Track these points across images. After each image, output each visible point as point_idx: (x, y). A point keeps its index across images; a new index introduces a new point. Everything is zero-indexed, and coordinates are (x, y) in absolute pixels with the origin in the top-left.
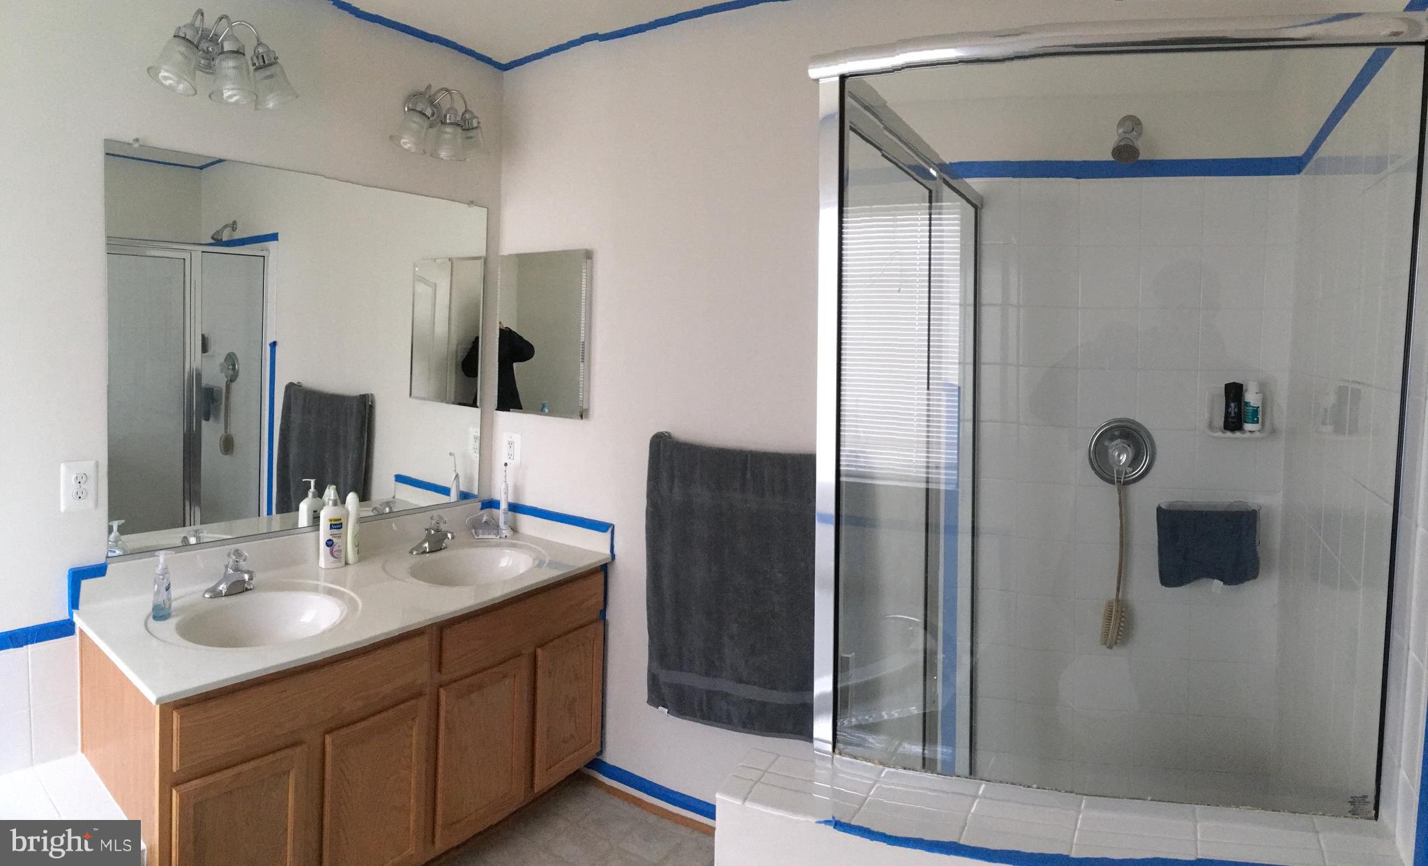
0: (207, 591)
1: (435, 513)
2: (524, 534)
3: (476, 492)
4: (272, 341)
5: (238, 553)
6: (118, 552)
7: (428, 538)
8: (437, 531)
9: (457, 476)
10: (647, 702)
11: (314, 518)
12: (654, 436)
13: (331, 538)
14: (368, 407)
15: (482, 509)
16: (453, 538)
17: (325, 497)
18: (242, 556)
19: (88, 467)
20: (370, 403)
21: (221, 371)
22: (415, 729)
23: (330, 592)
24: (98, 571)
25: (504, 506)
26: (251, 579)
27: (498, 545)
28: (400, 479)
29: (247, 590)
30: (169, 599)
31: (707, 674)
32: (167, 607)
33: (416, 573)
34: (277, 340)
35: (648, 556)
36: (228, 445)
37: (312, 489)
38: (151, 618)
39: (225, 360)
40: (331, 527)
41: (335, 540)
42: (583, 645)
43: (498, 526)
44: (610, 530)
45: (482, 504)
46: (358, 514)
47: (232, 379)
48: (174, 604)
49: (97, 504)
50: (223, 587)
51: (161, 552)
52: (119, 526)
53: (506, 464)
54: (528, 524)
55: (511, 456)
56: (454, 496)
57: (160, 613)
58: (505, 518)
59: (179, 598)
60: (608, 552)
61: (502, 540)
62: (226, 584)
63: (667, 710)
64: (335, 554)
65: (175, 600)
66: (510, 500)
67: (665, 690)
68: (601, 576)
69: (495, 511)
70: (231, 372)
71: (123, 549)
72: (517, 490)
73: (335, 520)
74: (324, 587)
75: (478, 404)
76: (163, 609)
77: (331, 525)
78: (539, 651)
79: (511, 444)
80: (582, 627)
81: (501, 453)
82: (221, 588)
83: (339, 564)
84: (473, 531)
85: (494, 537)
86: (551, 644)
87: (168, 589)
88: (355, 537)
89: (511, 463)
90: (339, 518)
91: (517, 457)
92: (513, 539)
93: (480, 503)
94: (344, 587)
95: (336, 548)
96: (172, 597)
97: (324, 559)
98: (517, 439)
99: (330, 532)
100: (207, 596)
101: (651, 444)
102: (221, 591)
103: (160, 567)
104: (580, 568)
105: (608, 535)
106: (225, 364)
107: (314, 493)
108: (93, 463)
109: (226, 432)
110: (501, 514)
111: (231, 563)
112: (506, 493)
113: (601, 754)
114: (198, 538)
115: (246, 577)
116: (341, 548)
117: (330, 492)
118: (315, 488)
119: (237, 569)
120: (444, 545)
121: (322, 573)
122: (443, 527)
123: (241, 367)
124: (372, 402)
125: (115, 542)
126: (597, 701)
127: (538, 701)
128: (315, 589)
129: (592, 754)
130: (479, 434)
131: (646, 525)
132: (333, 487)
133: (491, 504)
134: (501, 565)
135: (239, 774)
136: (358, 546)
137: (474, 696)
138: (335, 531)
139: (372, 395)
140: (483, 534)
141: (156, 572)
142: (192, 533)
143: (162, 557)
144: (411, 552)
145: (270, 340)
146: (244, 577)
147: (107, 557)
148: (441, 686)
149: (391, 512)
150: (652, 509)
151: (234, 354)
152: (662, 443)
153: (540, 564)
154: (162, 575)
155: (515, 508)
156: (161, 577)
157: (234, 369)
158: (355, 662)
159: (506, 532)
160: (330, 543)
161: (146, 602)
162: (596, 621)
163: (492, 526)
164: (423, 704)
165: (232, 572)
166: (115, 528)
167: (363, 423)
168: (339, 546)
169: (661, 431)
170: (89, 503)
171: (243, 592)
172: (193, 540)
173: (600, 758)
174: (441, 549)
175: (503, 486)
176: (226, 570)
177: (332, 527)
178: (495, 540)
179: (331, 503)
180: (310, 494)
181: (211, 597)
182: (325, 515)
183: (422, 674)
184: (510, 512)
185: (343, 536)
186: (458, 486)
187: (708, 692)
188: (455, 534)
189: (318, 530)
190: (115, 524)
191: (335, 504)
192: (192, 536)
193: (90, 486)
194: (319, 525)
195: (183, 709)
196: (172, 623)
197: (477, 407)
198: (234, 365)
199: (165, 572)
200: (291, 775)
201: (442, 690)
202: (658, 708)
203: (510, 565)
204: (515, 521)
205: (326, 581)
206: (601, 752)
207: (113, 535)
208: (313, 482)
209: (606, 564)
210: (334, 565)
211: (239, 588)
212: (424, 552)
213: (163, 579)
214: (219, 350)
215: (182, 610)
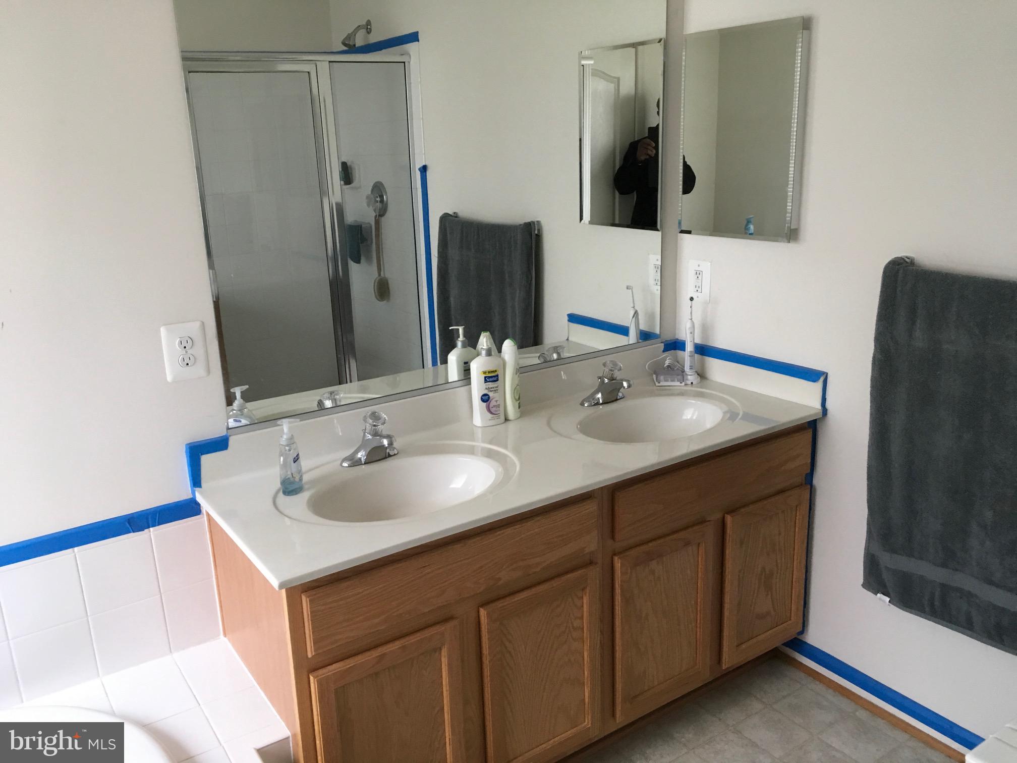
0: (344, 460)
1: (608, 359)
2: (713, 381)
3: (657, 331)
4: (421, 165)
5: (375, 416)
6: (244, 422)
7: (601, 388)
8: (612, 379)
9: (636, 313)
10: (864, 586)
11: (465, 371)
12: (890, 263)
13: (486, 392)
14: (534, 236)
15: (664, 351)
16: (629, 386)
17: (479, 346)
18: (380, 419)
19: (193, 329)
20: (536, 232)
21: (368, 205)
22: (586, 600)
23: (489, 454)
24: (220, 444)
25: (689, 347)
26: (390, 444)
27: (682, 394)
28: (574, 318)
29: (390, 456)
30: (300, 471)
31: (944, 565)
32: (297, 479)
33: (586, 429)
34: (427, 164)
35: (871, 414)
36: (383, 290)
37: (461, 338)
38: (281, 493)
39: (372, 191)
40: (485, 380)
41: (491, 394)
42: (783, 512)
43: (683, 371)
44: (822, 379)
45: (665, 345)
46: (517, 362)
47: (382, 212)
48: (306, 478)
49: (209, 371)
50: (361, 455)
51: (284, 420)
52: (241, 392)
53: (692, 299)
54: (718, 369)
55: (698, 289)
56: (633, 337)
57: (290, 487)
58: (691, 362)
59: (310, 470)
60: (818, 406)
61: (689, 388)
62: (364, 451)
63: (888, 599)
64: (493, 410)
65: (307, 472)
66: (698, 341)
67: (886, 576)
68: (809, 434)
69: (680, 353)
70: (379, 205)
71: (250, 417)
72: (706, 329)
73: (489, 372)
74: (483, 449)
75: (659, 227)
76: (292, 483)
77: (485, 377)
78: (729, 518)
79: (698, 274)
80: (782, 491)
81: (688, 286)
82: (359, 455)
83: (499, 421)
84: (654, 376)
85: (678, 384)
86: (742, 510)
87: (296, 459)
88: (514, 390)
89: (699, 298)
90: (494, 369)
91: (706, 289)
92: (701, 387)
93: (663, 344)
94: (506, 447)
95: (493, 403)
96: (304, 469)
97: (479, 416)
98: (706, 267)
99: (484, 385)
100: (345, 464)
101: (885, 272)
102: (360, 459)
103: (285, 437)
104: (783, 424)
105: (819, 385)
106: (372, 196)
107: (463, 342)
108: (197, 325)
109: (380, 275)
110: (687, 356)
111: (368, 427)
112: (692, 333)
113: (802, 634)
114: (334, 400)
115: (385, 442)
116: (498, 403)
117: (484, 340)
118: (464, 336)
119: (376, 434)
120: (620, 394)
121: (479, 434)
122: (618, 375)
123: (389, 197)
124: (539, 230)
125: (240, 410)
126: (798, 574)
127: (727, 571)
128: (471, 451)
129: (791, 634)
130: (659, 263)
131: (872, 377)
132: (488, 334)
133: (676, 345)
134: (684, 417)
135: (382, 656)
136: (519, 400)
137: (654, 564)
138: (491, 385)
139: (538, 222)
140: (666, 381)
141: (282, 443)
142: (327, 395)
143: (286, 426)
144: (582, 404)
145: (419, 165)
146: (383, 442)
147: (228, 429)
148: (615, 554)
149: (559, 359)
150: (880, 356)
151: (381, 184)
152: (901, 271)
153: (732, 416)
154: (287, 445)
155: (703, 350)
156: (287, 448)
157: (382, 201)
158: (509, 531)
159: (691, 378)
160: (485, 398)
161: (272, 476)
162: (800, 486)
163: (676, 371)
164: (594, 574)
165: (370, 437)
166: (238, 395)
167: (529, 255)
168: (496, 401)
169: (900, 256)
170: (198, 370)
171: (385, 458)
172: (328, 404)
173: (799, 637)
174: (617, 400)
175: (689, 325)
176: (364, 435)
177: (487, 379)
178: (679, 388)
179: (484, 352)
180: (459, 344)
181: (350, 466)
182: (477, 367)
183: (591, 543)
184: (696, 355)
185: (500, 389)
186: (637, 324)
187: (943, 586)
188: (631, 383)
189: (470, 384)
190: (238, 391)
191: (489, 353)
192: (326, 399)
193: (198, 351)
194: (470, 378)
195: (313, 592)
196: (305, 496)
197: (658, 230)
198: (381, 197)
199: (291, 442)
200: (444, 652)
201: (616, 558)
202: (876, 594)
203: (694, 418)
204: (703, 365)
205: (484, 442)
206: (802, 632)
207: (236, 404)
208: (461, 329)
209: (816, 420)
210: (493, 422)
211: (379, 455)
212: (597, 404)
213: (290, 450)
214: (364, 180)
215: (314, 482)
